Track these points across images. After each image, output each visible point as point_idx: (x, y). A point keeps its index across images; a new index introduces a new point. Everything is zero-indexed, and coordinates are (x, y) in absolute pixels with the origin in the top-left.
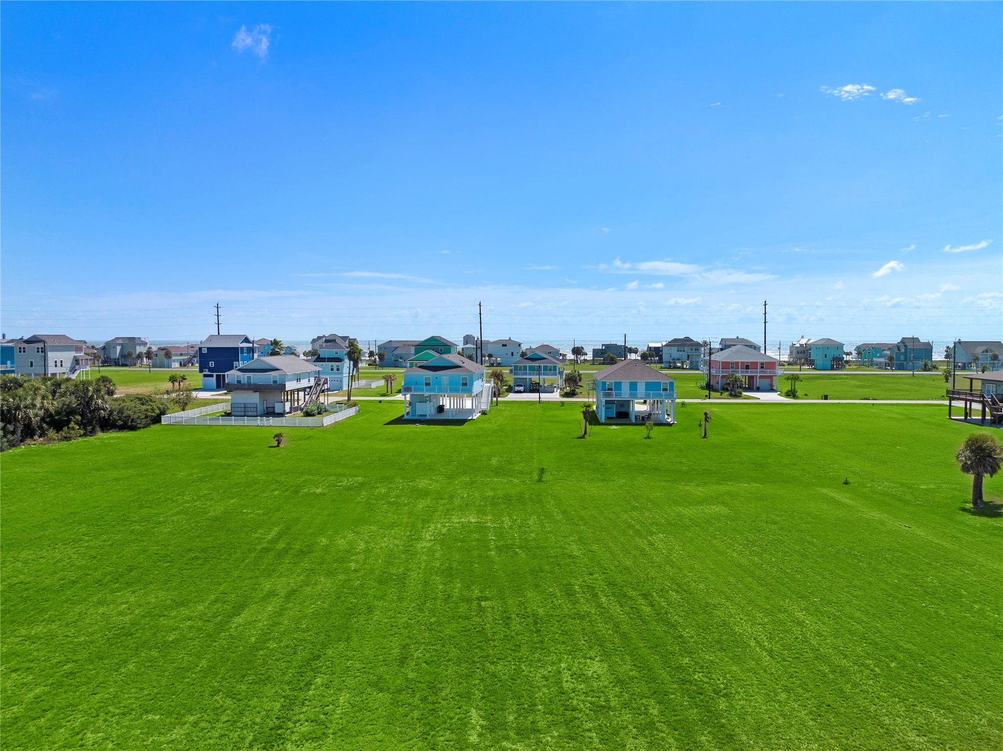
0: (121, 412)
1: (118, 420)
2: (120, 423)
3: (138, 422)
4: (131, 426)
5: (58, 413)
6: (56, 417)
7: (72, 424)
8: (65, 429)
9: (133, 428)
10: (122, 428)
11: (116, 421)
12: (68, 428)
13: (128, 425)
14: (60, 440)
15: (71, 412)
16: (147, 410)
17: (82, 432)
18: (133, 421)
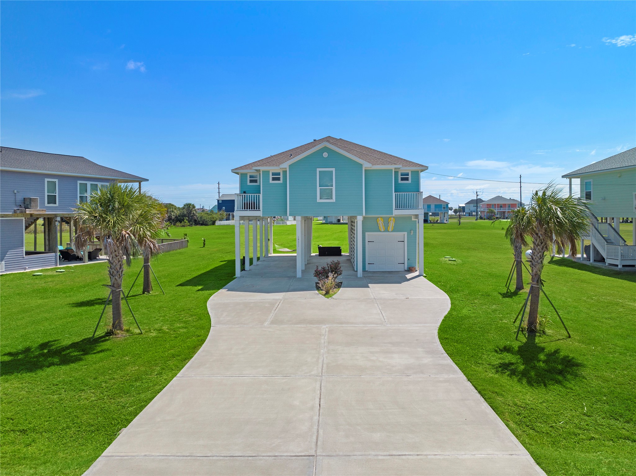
0: (201, 218)
1: (201, 221)
2: (201, 222)
3: (208, 222)
4: (206, 224)
5: (179, 216)
6: (179, 218)
7: (185, 221)
8: (183, 222)
9: (206, 225)
10: (202, 224)
11: (199, 221)
12: (184, 222)
13: (204, 223)
14: (181, 226)
15: (184, 216)
16: (211, 218)
17: (189, 224)
18: (206, 222)
